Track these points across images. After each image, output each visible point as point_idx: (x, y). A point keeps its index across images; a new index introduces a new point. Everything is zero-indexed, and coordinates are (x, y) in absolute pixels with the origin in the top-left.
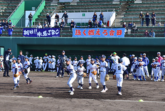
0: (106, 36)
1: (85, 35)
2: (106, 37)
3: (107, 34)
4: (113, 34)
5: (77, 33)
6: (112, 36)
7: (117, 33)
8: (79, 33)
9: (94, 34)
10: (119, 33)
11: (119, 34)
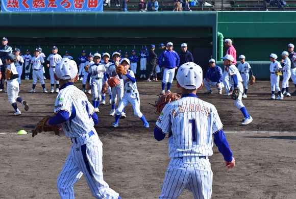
0: (68, 9)
1: (27, 7)
2: (68, 11)
3: (69, 6)
4: (81, 5)
5: (11, 4)
6: (80, 10)
7: (89, 4)
8: (14, 4)
9: (44, 6)
10: (94, 4)
11: (92, 6)
